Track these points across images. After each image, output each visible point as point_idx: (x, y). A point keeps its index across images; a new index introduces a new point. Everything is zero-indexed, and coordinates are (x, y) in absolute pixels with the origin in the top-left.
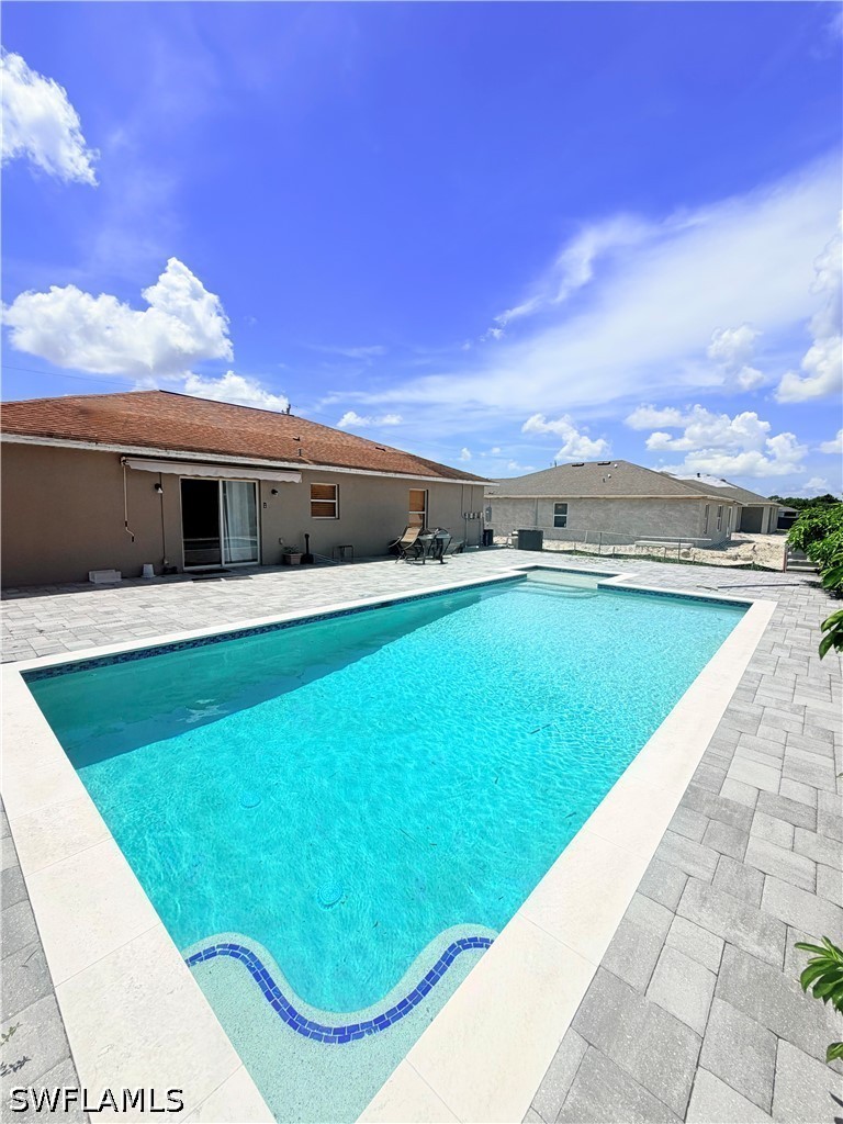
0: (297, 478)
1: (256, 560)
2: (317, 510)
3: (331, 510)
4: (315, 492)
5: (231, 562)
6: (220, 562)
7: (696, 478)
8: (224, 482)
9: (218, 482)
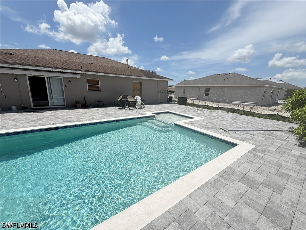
0: (78, 77)
1: (65, 105)
2: (90, 88)
3: (97, 88)
4: (90, 82)
5: (54, 106)
6: (49, 105)
7: (270, 80)
8: (47, 77)
9: (45, 77)
